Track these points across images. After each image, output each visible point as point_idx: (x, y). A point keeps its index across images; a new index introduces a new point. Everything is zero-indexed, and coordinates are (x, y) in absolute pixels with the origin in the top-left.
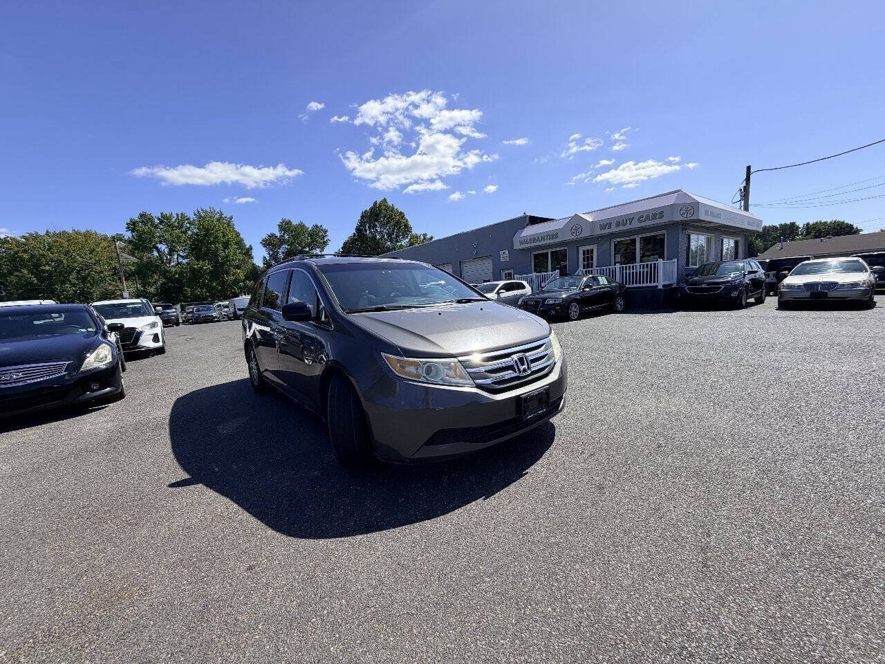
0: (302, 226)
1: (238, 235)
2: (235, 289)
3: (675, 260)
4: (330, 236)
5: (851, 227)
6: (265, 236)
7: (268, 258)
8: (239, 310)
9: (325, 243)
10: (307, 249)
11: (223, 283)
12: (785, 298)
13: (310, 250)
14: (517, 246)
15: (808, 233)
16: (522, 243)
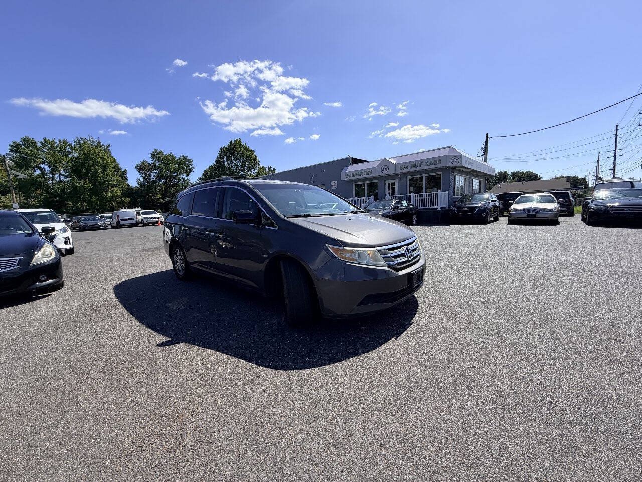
0: (171, 156)
1: (115, 160)
2: (112, 204)
3: (447, 192)
4: (194, 164)
5: (536, 175)
6: (139, 163)
7: (142, 180)
8: (122, 220)
9: (191, 170)
10: (175, 174)
11: (102, 199)
12: (513, 218)
13: (178, 175)
14: (343, 178)
15: (513, 178)
16: (347, 176)
